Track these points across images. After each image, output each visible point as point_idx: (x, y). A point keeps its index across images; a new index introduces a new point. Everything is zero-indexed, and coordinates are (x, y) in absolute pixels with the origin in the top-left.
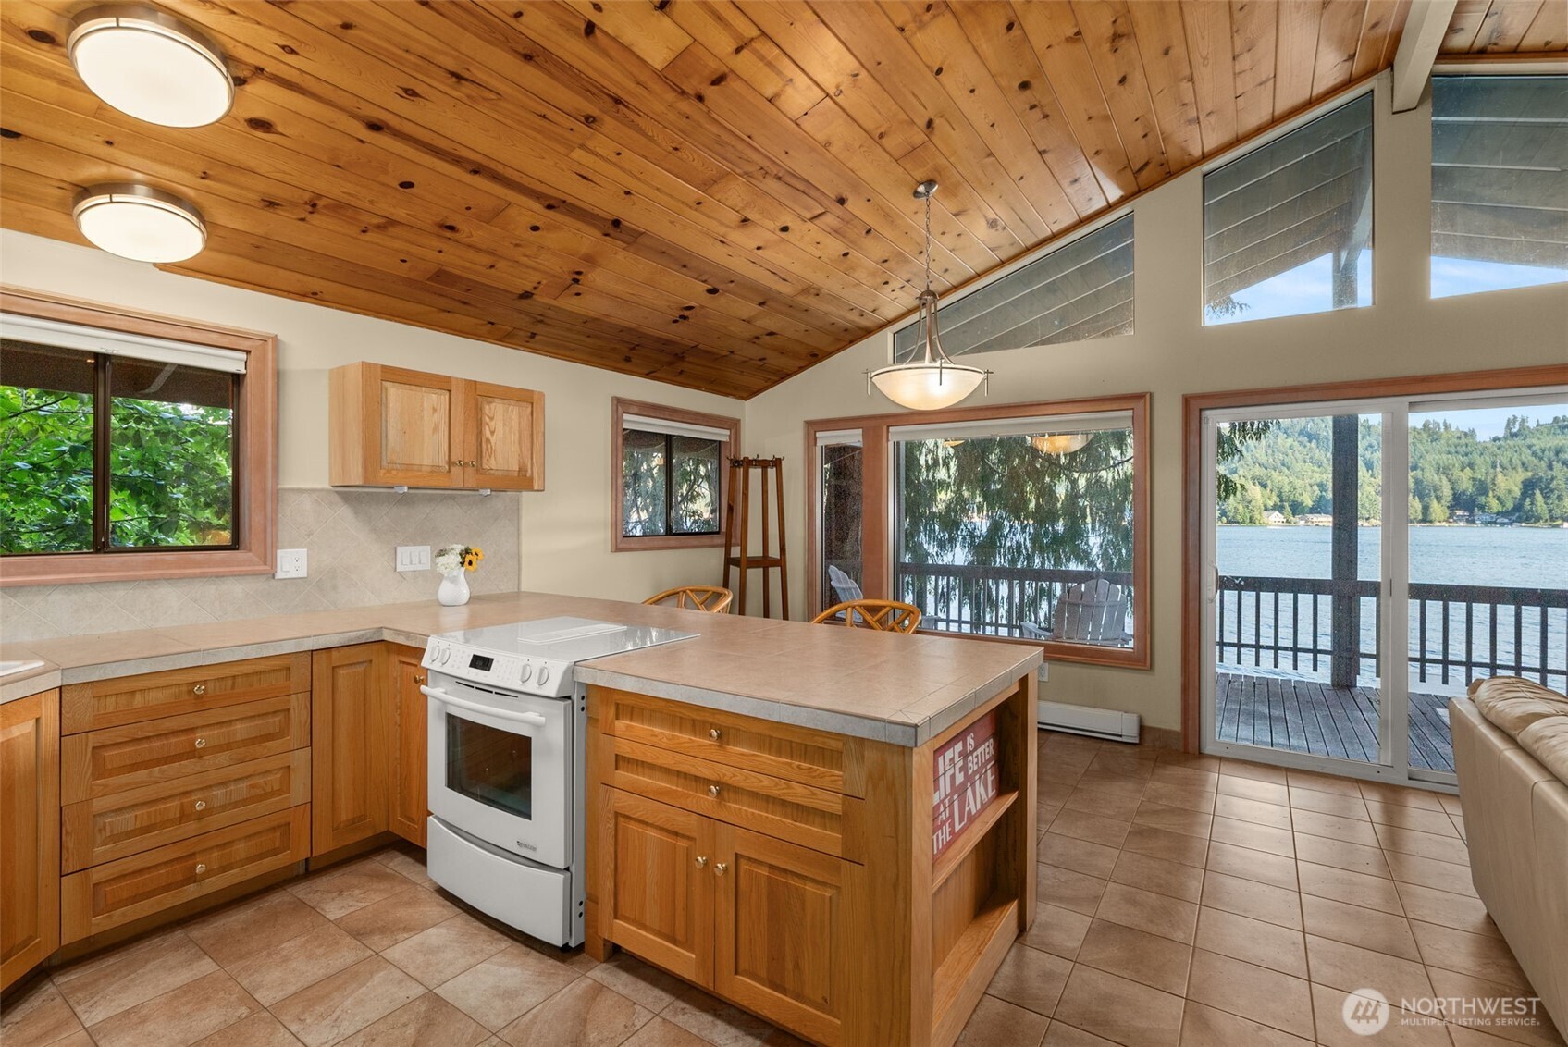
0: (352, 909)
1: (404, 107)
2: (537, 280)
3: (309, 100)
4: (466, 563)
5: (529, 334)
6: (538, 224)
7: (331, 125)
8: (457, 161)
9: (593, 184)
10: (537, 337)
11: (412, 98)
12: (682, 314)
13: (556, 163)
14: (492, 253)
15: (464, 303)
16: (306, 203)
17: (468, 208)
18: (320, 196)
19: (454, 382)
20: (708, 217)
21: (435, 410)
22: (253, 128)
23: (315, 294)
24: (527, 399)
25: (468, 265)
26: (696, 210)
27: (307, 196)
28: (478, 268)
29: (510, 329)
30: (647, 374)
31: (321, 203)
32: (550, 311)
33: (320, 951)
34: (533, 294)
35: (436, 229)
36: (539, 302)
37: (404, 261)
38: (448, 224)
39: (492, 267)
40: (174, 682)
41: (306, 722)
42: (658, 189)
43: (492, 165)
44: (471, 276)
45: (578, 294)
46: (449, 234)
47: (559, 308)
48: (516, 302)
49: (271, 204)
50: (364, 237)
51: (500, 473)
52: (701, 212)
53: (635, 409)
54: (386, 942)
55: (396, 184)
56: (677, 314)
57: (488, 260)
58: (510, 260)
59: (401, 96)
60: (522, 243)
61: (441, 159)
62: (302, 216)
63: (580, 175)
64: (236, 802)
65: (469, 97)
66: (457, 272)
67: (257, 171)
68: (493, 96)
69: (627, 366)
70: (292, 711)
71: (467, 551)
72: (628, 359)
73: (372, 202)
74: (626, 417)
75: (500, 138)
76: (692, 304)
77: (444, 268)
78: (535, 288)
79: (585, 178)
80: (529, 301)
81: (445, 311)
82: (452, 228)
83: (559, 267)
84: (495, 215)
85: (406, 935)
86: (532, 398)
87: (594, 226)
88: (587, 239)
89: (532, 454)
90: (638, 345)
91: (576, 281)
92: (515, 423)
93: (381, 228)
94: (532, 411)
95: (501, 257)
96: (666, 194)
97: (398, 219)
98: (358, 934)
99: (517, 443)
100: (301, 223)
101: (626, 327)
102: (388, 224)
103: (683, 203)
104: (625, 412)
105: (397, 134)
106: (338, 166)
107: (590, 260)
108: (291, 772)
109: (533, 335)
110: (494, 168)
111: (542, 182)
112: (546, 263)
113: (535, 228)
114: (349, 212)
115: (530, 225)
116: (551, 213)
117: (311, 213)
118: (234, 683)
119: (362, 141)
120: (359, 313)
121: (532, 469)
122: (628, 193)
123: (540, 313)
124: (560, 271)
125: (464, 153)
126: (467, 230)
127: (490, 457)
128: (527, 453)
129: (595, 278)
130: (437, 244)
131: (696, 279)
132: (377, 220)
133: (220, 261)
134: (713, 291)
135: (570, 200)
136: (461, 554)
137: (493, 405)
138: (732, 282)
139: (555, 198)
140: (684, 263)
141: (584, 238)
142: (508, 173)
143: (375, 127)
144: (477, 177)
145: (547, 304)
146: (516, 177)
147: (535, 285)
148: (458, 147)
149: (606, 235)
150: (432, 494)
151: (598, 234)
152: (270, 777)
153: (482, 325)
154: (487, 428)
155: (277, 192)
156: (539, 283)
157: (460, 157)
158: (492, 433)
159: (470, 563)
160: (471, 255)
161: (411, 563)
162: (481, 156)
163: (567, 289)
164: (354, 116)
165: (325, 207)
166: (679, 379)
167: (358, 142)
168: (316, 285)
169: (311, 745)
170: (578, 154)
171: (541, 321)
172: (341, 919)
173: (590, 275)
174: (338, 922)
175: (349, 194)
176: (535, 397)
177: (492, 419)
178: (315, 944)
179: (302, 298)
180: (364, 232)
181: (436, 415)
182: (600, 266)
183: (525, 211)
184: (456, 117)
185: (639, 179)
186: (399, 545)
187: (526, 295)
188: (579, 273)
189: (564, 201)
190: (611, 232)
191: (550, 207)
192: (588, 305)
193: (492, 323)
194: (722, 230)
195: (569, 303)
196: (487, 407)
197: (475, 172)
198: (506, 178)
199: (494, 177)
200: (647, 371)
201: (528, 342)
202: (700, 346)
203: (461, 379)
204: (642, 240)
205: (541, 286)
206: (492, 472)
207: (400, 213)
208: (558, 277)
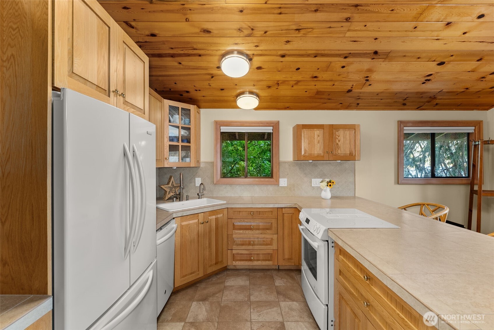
0: (281, 285)
1: (288, 46)
2: (351, 84)
3: (266, 57)
4: (329, 186)
5: (356, 104)
6: (344, 65)
7: (273, 61)
8: (309, 55)
9: (359, 42)
10: (360, 104)
11: (288, 43)
12: (426, 79)
13: (341, 41)
14: (332, 81)
15: (329, 99)
16: (276, 84)
17: (318, 69)
18: (278, 81)
19: (325, 126)
20: (423, 31)
21: (318, 136)
22: (258, 69)
23: (288, 107)
24: (352, 128)
25: (325, 87)
26: (415, 31)
27: (276, 82)
28: (328, 87)
29: (348, 104)
30: (417, 108)
31: (279, 82)
32: (361, 94)
33: (268, 293)
34: (352, 90)
35: (311, 79)
36: (355, 92)
37: (306, 92)
38: (314, 76)
39: (334, 85)
40: (248, 211)
41: (276, 227)
42: (390, 31)
43: (320, 52)
44: (328, 90)
45: (370, 85)
46: (316, 79)
47: (364, 92)
48: (347, 94)
49: (269, 87)
50: (293, 88)
51: (342, 155)
52: (418, 31)
53: (411, 124)
54: (282, 299)
55: (295, 70)
56: (423, 80)
57: (331, 83)
58: (338, 81)
59: (286, 44)
60: (340, 74)
61: (304, 57)
62: (277, 88)
63: (353, 41)
64: (260, 244)
65: (304, 34)
66: (323, 90)
67: (263, 80)
68: (310, 30)
69: (405, 107)
70: (273, 224)
71: (330, 182)
72: (404, 104)
73: (291, 78)
74: (405, 128)
75: (319, 42)
76: (431, 73)
77: (318, 90)
78: (352, 88)
79: (355, 41)
80: (351, 93)
81: (324, 103)
82: (316, 77)
83: (359, 77)
84: (328, 68)
85: (288, 300)
86: (355, 127)
87: (367, 57)
88: (366, 63)
89: (355, 147)
90: (407, 98)
91: (367, 80)
92: (348, 137)
93: (296, 84)
94: (355, 132)
95: (335, 81)
96: (395, 31)
97: (300, 80)
98: (278, 293)
99: (349, 144)
100: (277, 89)
101: (397, 92)
102: (298, 82)
103: (406, 31)
104: (404, 127)
105: (289, 55)
106: (279, 71)
107: (370, 70)
108: (273, 240)
109: (358, 104)
110: (321, 53)
111: (339, 50)
112: (352, 77)
113: (343, 67)
114: (287, 83)
115: (341, 67)
116: (347, 60)
117: (278, 86)
118: (260, 213)
119: (282, 62)
120: (300, 110)
121: (355, 153)
122: (376, 39)
123: (358, 96)
124: (359, 78)
125: (310, 52)
126: (320, 76)
127: (338, 149)
128: (353, 147)
129: (374, 77)
130: (313, 83)
131: (428, 61)
132: (294, 82)
133: (265, 104)
134: (441, 64)
135: (352, 52)
136: (327, 182)
137: (339, 132)
138: (452, 56)
139: (346, 54)
140: (418, 57)
141: (363, 64)
142: (326, 52)
143: (283, 56)
144: (317, 58)
145: (359, 92)
146: (329, 52)
147: (352, 86)
148: (307, 51)
149: (373, 59)
150: (323, 163)
151: (370, 60)
152: (268, 240)
153: (338, 105)
154: (337, 140)
155: (270, 83)
156: (353, 85)
157: (309, 54)
158: (339, 141)
159: (330, 185)
160: (325, 83)
161: (316, 184)
162: (315, 51)
163: (365, 84)
164: (277, 56)
165: (281, 83)
166: (437, 107)
167: (281, 63)
168: (287, 105)
169: (278, 234)
170: (349, 34)
171: (359, 99)
172: (277, 286)
173: (372, 76)
174: (276, 287)
175: (284, 78)
176: (356, 127)
177: (339, 136)
178: (269, 290)
179: (285, 109)
180: (292, 87)
181: (319, 138)
182: (375, 72)
183: (337, 63)
184: (303, 42)
185: (379, 31)
186: (312, 178)
187: (349, 91)
188: (367, 77)
189: (350, 53)
190: (375, 57)
191: (346, 57)
192: (376, 88)
193: (341, 103)
194: (435, 34)
195: (367, 89)
196: (337, 133)
197: (315, 57)
198: (326, 54)
199: (322, 56)
200: (417, 107)
201: (357, 107)
202: (444, 91)
203: (328, 125)
204: (391, 55)
205: (354, 86)
206: (339, 154)
207: (299, 78)
208: (359, 81)
